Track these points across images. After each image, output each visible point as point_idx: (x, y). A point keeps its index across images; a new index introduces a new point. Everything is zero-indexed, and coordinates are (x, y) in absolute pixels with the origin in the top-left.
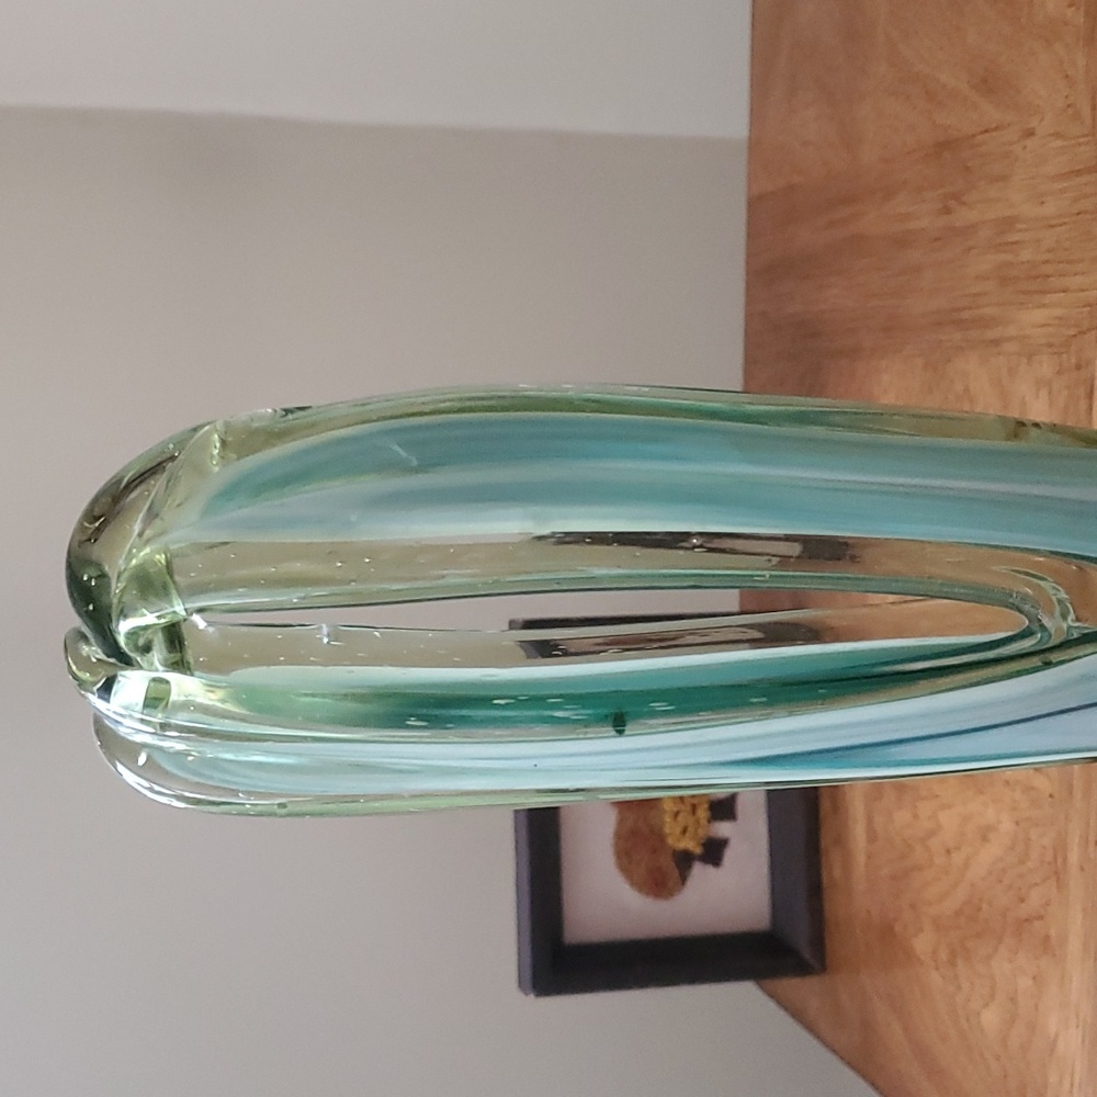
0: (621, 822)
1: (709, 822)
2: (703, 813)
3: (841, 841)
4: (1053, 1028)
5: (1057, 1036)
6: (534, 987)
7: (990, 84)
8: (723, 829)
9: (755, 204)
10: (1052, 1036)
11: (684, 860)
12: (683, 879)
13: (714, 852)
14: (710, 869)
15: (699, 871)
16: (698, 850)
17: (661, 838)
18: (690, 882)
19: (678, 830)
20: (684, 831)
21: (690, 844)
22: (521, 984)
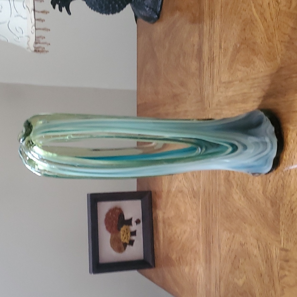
0: (111, 237)
1: (130, 236)
2: (129, 234)
3: (158, 239)
4: (198, 268)
5: (199, 270)
6: (93, 272)
7: (182, 84)
8: (133, 238)
9: (138, 106)
10: (198, 270)
11: (125, 245)
12: (125, 249)
13: (131, 243)
14: (131, 247)
15: (128, 247)
16: (128, 242)
17: (120, 240)
18: (126, 249)
19: (124, 238)
20: (125, 238)
21: (126, 241)
22: (90, 272)
